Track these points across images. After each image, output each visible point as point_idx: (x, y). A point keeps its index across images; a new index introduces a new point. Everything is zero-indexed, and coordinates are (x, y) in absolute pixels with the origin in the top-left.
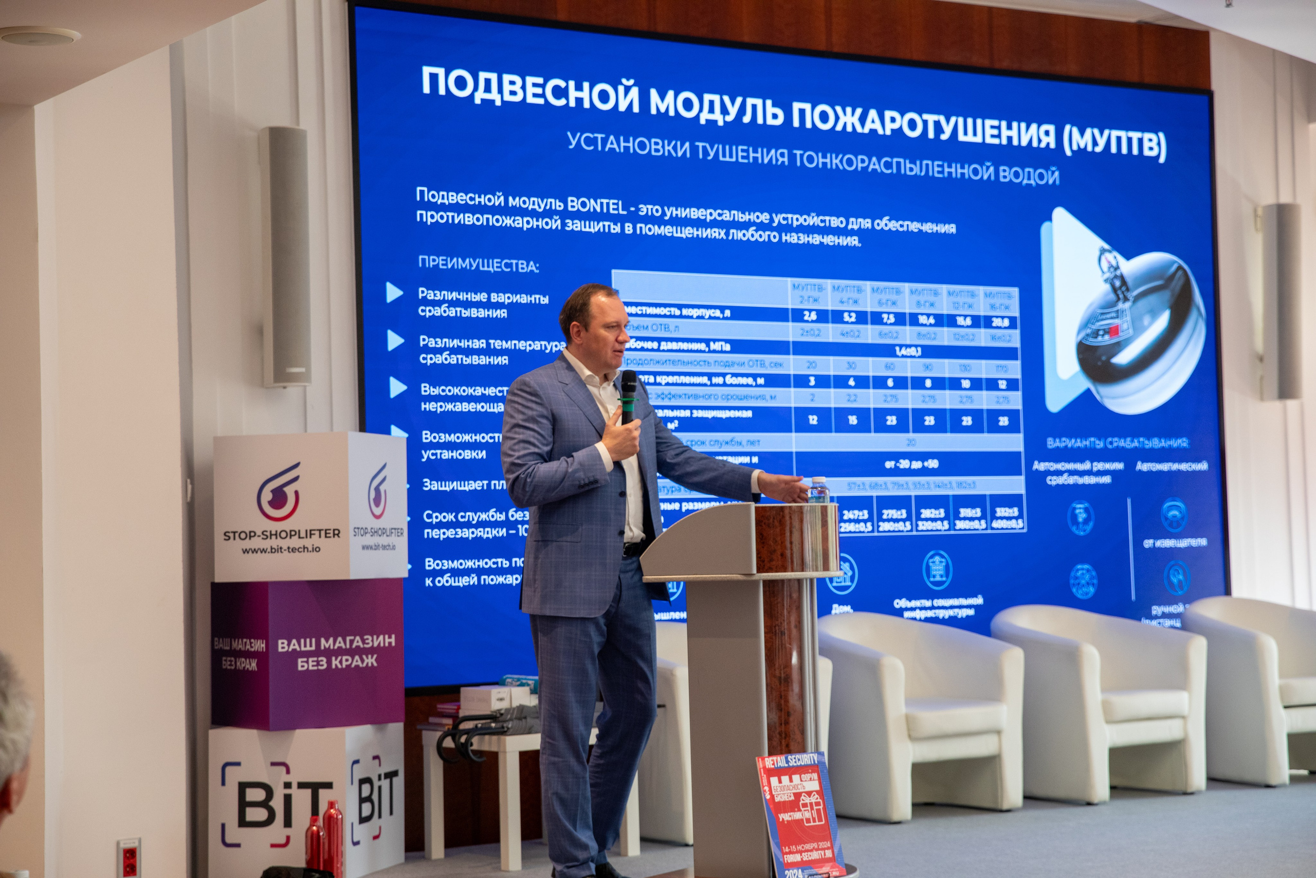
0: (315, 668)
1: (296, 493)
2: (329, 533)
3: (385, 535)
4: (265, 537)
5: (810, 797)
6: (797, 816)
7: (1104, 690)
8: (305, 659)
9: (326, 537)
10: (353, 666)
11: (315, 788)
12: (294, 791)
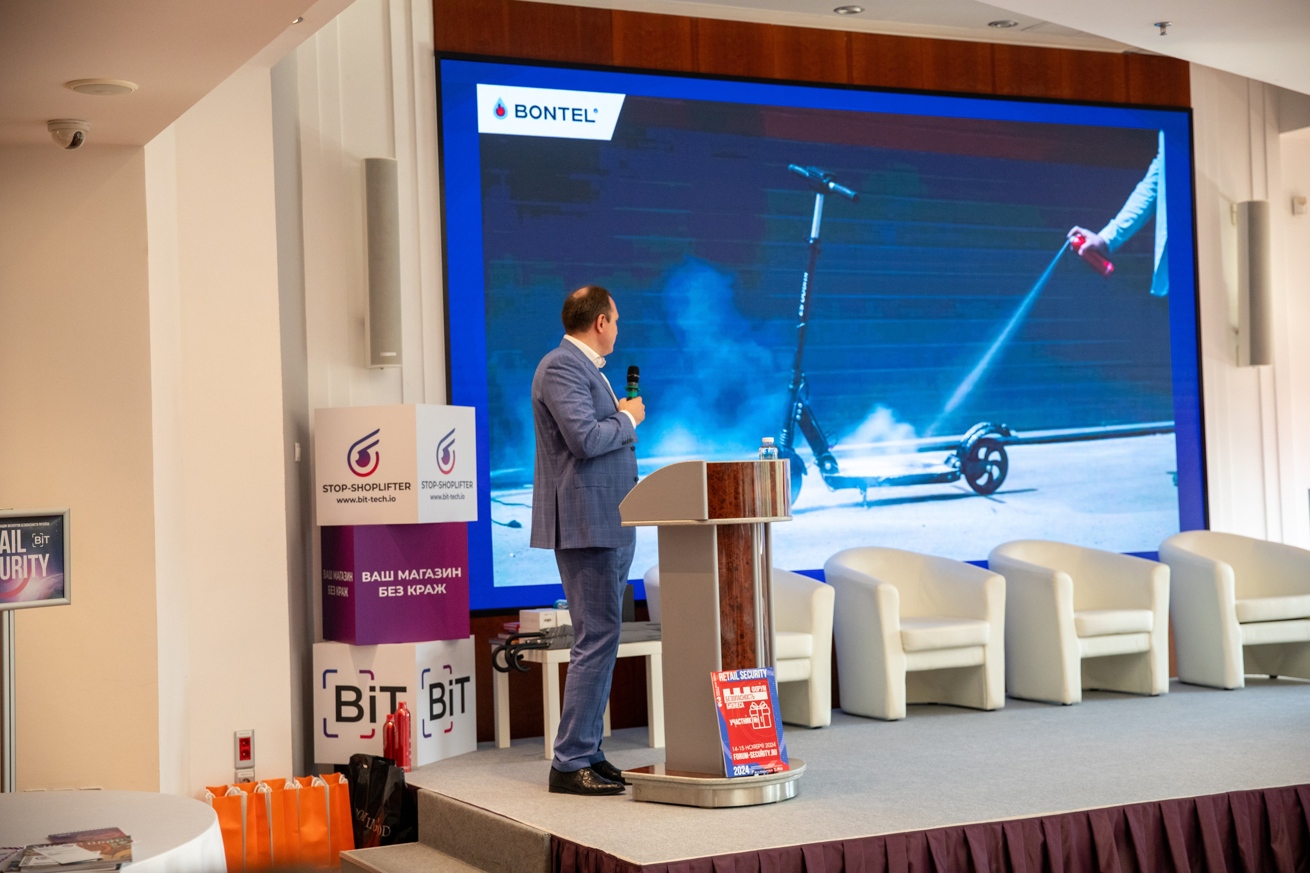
0: (394, 595)
1: (377, 454)
2: (402, 486)
3: (454, 487)
4: (354, 489)
5: (758, 705)
6: (747, 721)
7: (1076, 611)
8: (385, 588)
9: (400, 489)
10: (426, 593)
11: (393, 691)
12: (377, 694)
